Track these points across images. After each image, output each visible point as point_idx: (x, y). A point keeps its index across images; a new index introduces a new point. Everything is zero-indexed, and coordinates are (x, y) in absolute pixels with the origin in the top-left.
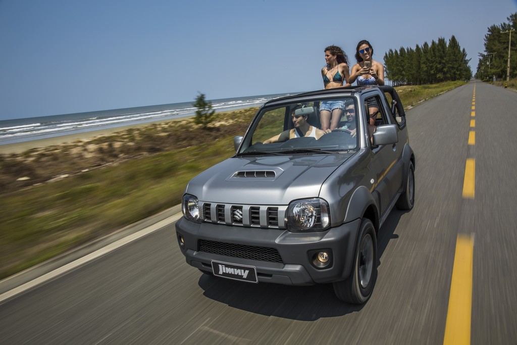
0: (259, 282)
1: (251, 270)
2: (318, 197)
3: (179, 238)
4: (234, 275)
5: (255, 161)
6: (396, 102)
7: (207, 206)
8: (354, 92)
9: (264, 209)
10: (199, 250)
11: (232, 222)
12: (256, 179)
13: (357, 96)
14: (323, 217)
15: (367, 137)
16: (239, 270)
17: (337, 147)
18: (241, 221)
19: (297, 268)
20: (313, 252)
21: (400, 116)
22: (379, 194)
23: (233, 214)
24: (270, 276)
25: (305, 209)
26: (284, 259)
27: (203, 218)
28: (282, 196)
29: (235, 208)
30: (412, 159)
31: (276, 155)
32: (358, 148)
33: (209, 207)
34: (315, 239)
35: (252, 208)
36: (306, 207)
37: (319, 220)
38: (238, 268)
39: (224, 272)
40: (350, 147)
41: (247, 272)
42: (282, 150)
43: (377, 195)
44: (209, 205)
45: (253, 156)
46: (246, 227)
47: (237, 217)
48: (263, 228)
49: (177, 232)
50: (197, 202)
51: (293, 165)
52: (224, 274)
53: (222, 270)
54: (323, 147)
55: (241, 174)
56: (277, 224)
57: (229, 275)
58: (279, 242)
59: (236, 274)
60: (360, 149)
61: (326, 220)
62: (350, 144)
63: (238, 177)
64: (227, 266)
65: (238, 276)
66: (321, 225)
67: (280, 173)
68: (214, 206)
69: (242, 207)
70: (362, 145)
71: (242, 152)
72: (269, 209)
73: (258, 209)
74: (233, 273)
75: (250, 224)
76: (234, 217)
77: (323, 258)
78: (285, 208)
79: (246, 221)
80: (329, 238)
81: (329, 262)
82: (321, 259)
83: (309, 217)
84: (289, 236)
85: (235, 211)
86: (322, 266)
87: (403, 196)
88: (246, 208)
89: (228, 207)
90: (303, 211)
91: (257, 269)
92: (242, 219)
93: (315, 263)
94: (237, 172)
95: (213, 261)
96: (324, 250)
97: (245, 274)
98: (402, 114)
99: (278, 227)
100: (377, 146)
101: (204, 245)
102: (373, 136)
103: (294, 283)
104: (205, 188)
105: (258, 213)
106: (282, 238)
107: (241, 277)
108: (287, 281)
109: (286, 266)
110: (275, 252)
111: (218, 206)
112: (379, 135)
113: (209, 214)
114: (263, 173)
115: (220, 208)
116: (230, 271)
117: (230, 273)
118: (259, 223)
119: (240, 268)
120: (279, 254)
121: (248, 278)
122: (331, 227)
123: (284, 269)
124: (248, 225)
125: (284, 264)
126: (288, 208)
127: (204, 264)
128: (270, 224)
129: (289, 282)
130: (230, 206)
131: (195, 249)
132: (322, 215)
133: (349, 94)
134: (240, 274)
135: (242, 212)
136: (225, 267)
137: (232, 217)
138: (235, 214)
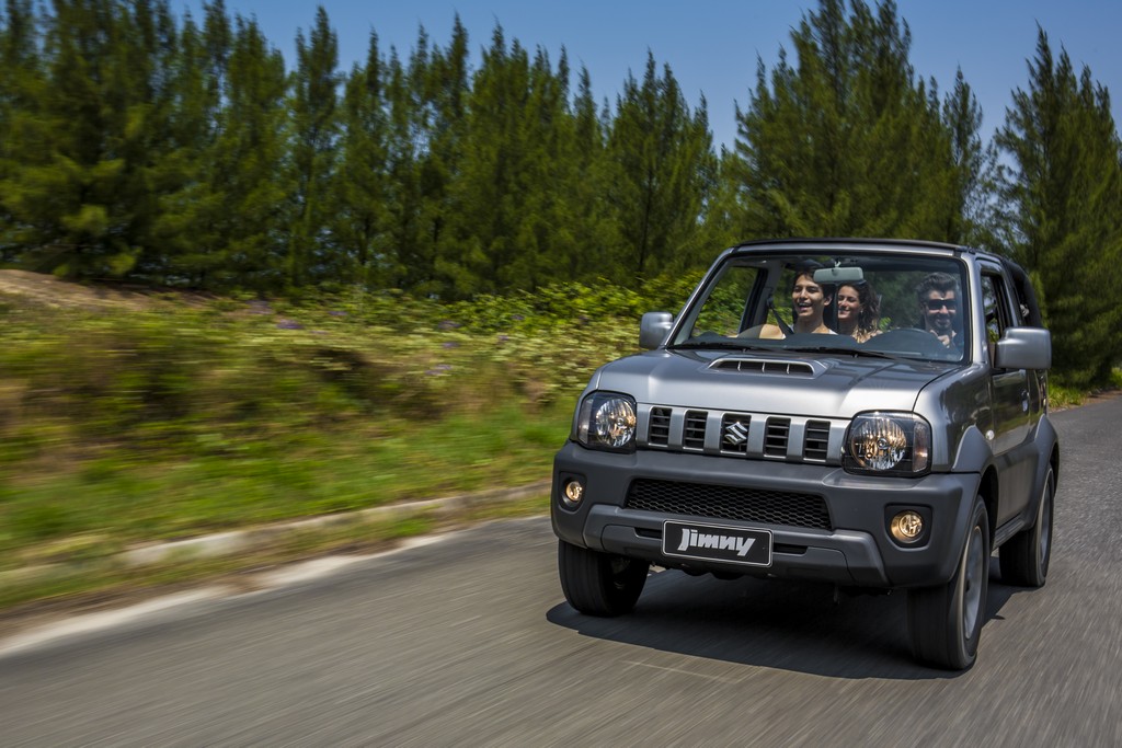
0: (774, 562)
1: (761, 539)
2: (912, 412)
4: (718, 550)
7: (661, 415)
8: (961, 252)
10: (626, 506)
11: (720, 448)
13: (968, 261)
14: (918, 450)
16: (732, 539)
18: (742, 446)
19: (860, 537)
20: (897, 507)
23: (725, 431)
24: (802, 549)
26: (836, 518)
28: (838, 403)
29: (729, 419)
32: (967, 362)
33: (665, 416)
37: (909, 454)
38: (728, 533)
39: (693, 544)
40: (950, 357)
41: (751, 541)
44: (667, 412)
46: (753, 458)
47: (733, 437)
48: (792, 461)
53: (689, 539)
55: (727, 366)
56: (823, 455)
57: (703, 551)
58: (829, 484)
59: (722, 547)
60: (970, 363)
61: (922, 456)
62: (948, 353)
63: (722, 371)
64: (702, 531)
66: (912, 466)
68: (679, 414)
69: (749, 417)
70: (977, 356)
71: (677, 343)
72: (811, 425)
73: (786, 423)
74: (715, 546)
75: (765, 453)
79: (757, 442)
80: (929, 486)
81: (923, 537)
84: (847, 477)
85: (731, 425)
86: (908, 540)
88: (759, 421)
89: (715, 416)
91: (774, 536)
92: (746, 441)
94: (720, 360)
95: (670, 521)
96: (914, 509)
97: (744, 546)
99: (824, 461)
100: (1002, 371)
102: (997, 347)
103: (852, 563)
104: (652, 380)
105: (785, 432)
106: (835, 478)
107: (733, 554)
108: (837, 561)
109: (838, 531)
110: (817, 502)
111: (692, 415)
112: (1009, 346)
113: (665, 431)
115: (695, 419)
116: (709, 541)
117: (707, 546)
118: (783, 452)
119: (736, 534)
120: (823, 511)
121: (751, 555)
122: (929, 471)
123: (833, 537)
124: (759, 453)
125: (831, 528)
126: (850, 426)
127: (639, 531)
128: (806, 454)
129: (842, 563)
130: (719, 416)
131: (617, 503)
132: (914, 445)
133: (949, 254)
134: (731, 548)
135: (747, 427)
136: (699, 533)
137: (723, 438)
138: (728, 432)
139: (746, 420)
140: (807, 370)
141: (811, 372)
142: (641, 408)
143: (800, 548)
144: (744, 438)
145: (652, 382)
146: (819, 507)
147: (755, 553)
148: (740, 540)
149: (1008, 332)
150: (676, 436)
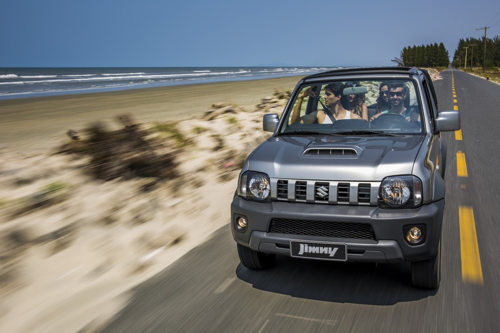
0: (348, 259)
2: (412, 175)
3: (236, 221)
4: (319, 254)
7: (282, 184)
8: (412, 75)
9: (353, 184)
10: (271, 231)
11: (315, 200)
13: (415, 78)
14: (416, 193)
15: (430, 122)
16: (326, 249)
18: (325, 198)
19: (391, 243)
20: (407, 226)
23: (316, 191)
24: (362, 252)
26: (377, 235)
27: (274, 195)
29: (318, 185)
32: (424, 133)
33: (285, 184)
35: (339, 184)
38: (324, 246)
39: (306, 251)
40: (416, 131)
41: (336, 249)
44: (286, 182)
46: (332, 204)
47: (320, 194)
48: (353, 205)
50: (268, 179)
52: (305, 254)
53: (303, 249)
54: (385, 130)
55: (314, 151)
56: (368, 201)
57: (312, 254)
59: (321, 252)
60: (426, 133)
61: (418, 196)
62: (414, 128)
63: (311, 155)
64: (311, 245)
65: (323, 255)
66: (413, 202)
67: (361, 152)
68: (292, 182)
69: (328, 183)
70: (428, 130)
71: (282, 131)
72: (360, 185)
73: (349, 185)
74: (317, 252)
75: (338, 201)
76: (317, 195)
77: (414, 235)
78: (378, 185)
79: (333, 196)
80: (423, 214)
81: (423, 237)
84: (381, 212)
85: (319, 187)
86: (416, 242)
88: (334, 185)
89: (311, 183)
91: (348, 246)
92: (327, 196)
93: (409, 239)
95: (293, 240)
96: (415, 225)
97: (332, 252)
99: (369, 204)
101: (277, 225)
102: (435, 122)
103: (387, 258)
104: (276, 164)
105: (348, 190)
107: (327, 256)
108: (380, 257)
109: (380, 241)
111: (298, 183)
112: (440, 121)
113: (285, 192)
114: (340, 151)
115: (301, 185)
116: (314, 250)
117: (313, 252)
118: (348, 200)
119: (328, 246)
120: (371, 230)
121: (336, 256)
122: (422, 204)
123: (379, 244)
124: (335, 202)
125: (376, 240)
126: (381, 185)
127: (277, 245)
128: (359, 200)
129: (383, 257)
130: (313, 183)
131: (265, 230)
132: (414, 192)
133: (408, 76)
134: (326, 252)
135: (328, 188)
136: (308, 246)
137: (316, 194)
138: (318, 191)
139: (327, 185)
140: (353, 152)
141: (355, 153)
142: (272, 180)
143: (361, 251)
144: (326, 194)
145: (276, 166)
146: (369, 229)
147: (339, 254)
148: (330, 249)
149: (439, 114)
150: (291, 195)
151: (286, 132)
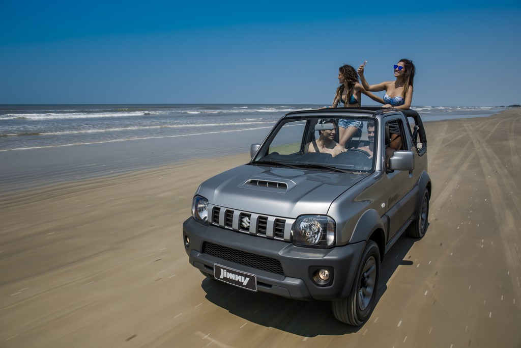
0: (258, 291)
1: (252, 279)
2: (326, 215)
3: (185, 237)
4: (235, 280)
5: (269, 171)
6: (418, 128)
7: (216, 210)
8: (376, 114)
9: (271, 220)
10: (203, 252)
11: (239, 229)
12: (268, 189)
13: (378, 118)
14: (329, 234)
15: (383, 160)
16: (240, 277)
17: (352, 166)
18: (247, 229)
19: (297, 282)
20: (314, 268)
21: (421, 142)
22: (389, 219)
23: (241, 221)
24: (270, 286)
25: (312, 225)
26: (285, 270)
27: (210, 221)
28: (292, 208)
29: (243, 215)
30: (429, 187)
31: (291, 168)
32: (373, 171)
33: (218, 211)
34: (318, 256)
35: (260, 217)
36: (313, 223)
37: (324, 237)
38: (239, 274)
39: (225, 276)
40: (365, 168)
41: (248, 279)
42: (297, 163)
43: (386, 220)
44: (219, 209)
45: (268, 165)
46: (252, 235)
47: (245, 224)
48: (269, 238)
49: (184, 232)
50: (207, 204)
51: (307, 179)
52: (225, 279)
53: (224, 274)
55: (253, 182)
56: (282, 236)
57: (229, 280)
58: (282, 254)
59: (237, 280)
60: (375, 171)
61: (331, 238)
62: (366, 165)
63: (251, 185)
64: (228, 271)
65: (238, 282)
66: (326, 243)
67: (292, 186)
68: (223, 211)
69: (251, 215)
70: (378, 168)
72: (277, 220)
73: (266, 219)
74: (234, 279)
75: (257, 233)
76: (241, 224)
77: (323, 275)
78: (292, 222)
79: (253, 230)
80: (332, 256)
81: (329, 281)
82: (321, 276)
83: (315, 233)
84: (294, 249)
85: (243, 218)
86: (322, 283)
87: (415, 223)
88: (255, 217)
89: (237, 214)
90: (310, 226)
91: (257, 278)
92: (249, 226)
93: (315, 279)
94: (250, 180)
95: (216, 264)
96: (325, 268)
97: (245, 281)
98: (424, 141)
99: (283, 239)
100: (393, 171)
101: (208, 248)
102: (390, 160)
103: (292, 296)
104: (216, 192)
105: (266, 223)
106: (286, 251)
107: (241, 283)
108: (285, 293)
109: (287, 278)
110: (278, 264)
111: (228, 211)
112: (395, 160)
113: (218, 217)
114: (276, 184)
115: (229, 214)
116: (231, 276)
117: (231, 278)
118: (265, 233)
119: (242, 275)
121: (248, 285)
122: (334, 245)
123: (285, 281)
124: (254, 234)
125: (284, 276)
126: (295, 222)
127: (206, 266)
128: (275, 235)
129: (288, 296)
130: (239, 213)
131: (199, 250)
132: (328, 233)
133: (371, 116)
134: (240, 281)
136: (227, 272)
138: (243, 221)
139: (249, 216)
140: (285, 186)
141: (286, 188)
142: (210, 206)
144: (249, 225)
147: (250, 284)
148: (243, 278)
149: (395, 153)
150: (222, 222)
151: (260, 161)
